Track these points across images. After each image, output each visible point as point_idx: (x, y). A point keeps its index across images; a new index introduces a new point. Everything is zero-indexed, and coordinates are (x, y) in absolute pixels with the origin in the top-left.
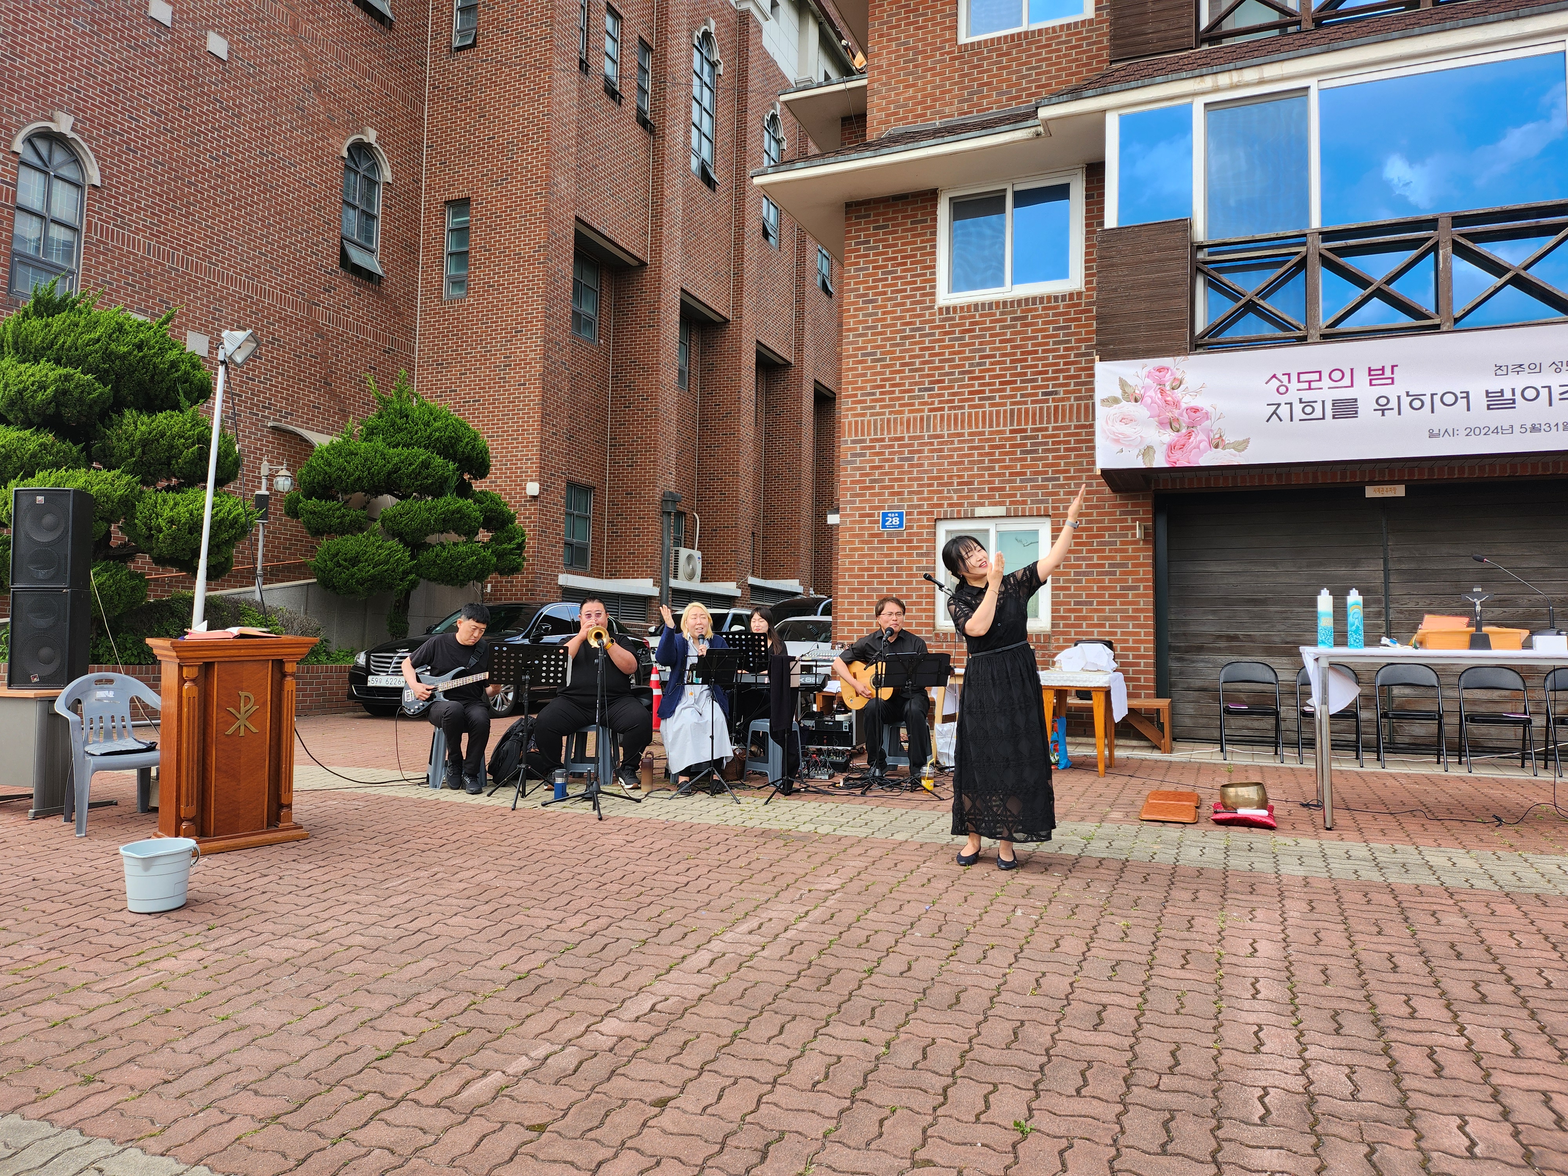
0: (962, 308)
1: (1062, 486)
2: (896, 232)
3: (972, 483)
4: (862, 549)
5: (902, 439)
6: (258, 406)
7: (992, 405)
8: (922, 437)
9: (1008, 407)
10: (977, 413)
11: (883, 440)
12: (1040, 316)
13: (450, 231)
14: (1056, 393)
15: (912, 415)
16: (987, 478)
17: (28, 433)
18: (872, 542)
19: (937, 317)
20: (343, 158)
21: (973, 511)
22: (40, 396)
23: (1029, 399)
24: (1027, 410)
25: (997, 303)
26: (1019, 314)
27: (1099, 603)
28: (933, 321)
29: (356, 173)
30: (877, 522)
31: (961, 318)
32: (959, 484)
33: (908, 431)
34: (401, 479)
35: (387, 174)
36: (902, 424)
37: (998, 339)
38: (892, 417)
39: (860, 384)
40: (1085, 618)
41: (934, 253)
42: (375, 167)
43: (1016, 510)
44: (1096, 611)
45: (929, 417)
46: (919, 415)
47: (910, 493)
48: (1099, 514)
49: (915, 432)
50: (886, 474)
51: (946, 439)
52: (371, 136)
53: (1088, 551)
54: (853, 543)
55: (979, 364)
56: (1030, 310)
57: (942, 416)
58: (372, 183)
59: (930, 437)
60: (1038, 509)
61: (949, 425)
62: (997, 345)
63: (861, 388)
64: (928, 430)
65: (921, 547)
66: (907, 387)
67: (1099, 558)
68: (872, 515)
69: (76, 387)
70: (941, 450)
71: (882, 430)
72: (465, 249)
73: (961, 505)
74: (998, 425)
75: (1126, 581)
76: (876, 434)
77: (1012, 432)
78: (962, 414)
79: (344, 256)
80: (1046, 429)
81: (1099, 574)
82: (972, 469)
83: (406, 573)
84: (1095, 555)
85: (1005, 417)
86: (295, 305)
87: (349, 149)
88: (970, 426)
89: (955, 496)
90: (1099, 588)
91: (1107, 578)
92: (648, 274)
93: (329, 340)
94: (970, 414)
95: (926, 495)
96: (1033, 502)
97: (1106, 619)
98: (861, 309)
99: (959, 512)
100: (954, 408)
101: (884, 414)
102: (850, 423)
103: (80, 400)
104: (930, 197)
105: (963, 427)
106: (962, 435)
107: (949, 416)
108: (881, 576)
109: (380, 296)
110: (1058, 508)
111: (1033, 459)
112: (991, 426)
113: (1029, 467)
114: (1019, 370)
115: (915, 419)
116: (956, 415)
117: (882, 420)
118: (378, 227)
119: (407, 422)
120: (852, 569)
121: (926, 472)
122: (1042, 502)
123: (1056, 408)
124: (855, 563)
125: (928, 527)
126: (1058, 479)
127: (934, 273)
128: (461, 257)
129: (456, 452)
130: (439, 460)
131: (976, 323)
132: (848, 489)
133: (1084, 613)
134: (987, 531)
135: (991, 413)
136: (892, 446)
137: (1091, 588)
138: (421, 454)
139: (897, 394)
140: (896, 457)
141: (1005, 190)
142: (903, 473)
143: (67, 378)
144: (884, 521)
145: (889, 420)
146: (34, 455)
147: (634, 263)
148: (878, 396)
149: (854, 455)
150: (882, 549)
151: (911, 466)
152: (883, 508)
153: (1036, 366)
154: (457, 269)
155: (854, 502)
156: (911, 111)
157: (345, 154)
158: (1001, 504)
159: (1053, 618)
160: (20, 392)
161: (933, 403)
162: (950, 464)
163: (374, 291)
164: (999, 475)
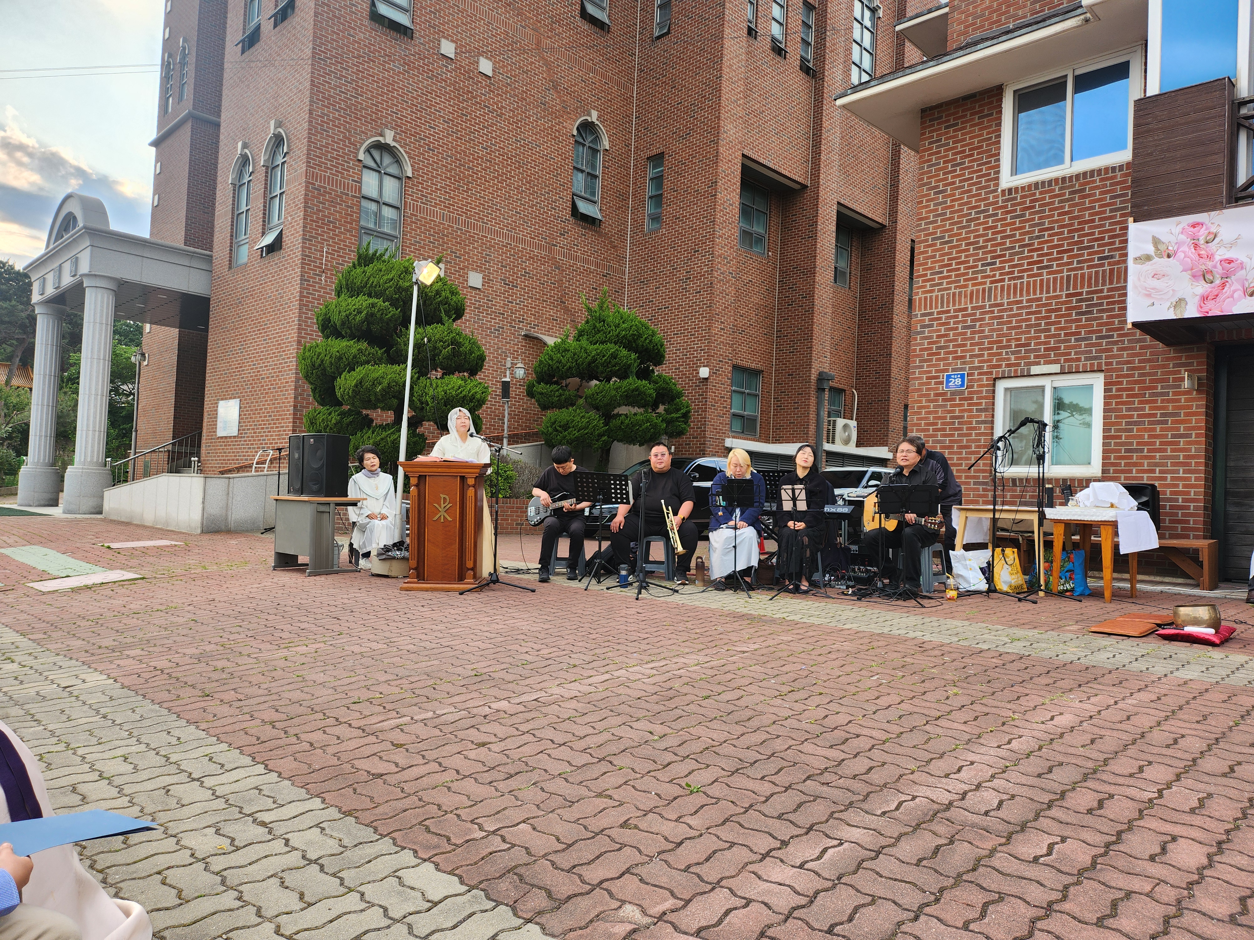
0: (1023, 188)
1: (1116, 343)
2: (965, 128)
3: (1029, 345)
4: (928, 407)
5: (966, 309)
6: (515, 321)
7: (1049, 273)
8: (984, 307)
9: (1065, 274)
10: (1035, 282)
11: (949, 311)
12: (1097, 187)
13: (651, 179)
15: (975, 288)
16: (1043, 339)
17: (352, 342)
18: (937, 401)
19: (1000, 199)
20: (574, 136)
21: (1029, 370)
22: (358, 318)
23: (1086, 265)
24: (1083, 275)
25: (1056, 180)
26: (1077, 187)
27: (1149, 451)
28: (997, 202)
29: (584, 145)
30: (942, 383)
31: (1022, 197)
32: (1017, 346)
33: (971, 302)
34: (598, 367)
35: (606, 143)
36: (966, 296)
37: (1056, 212)
38: (957, 291)
39: (929, 265)
40: (1135, 464)
41: (999, 142)
42: (597, 139)
43: (1070, 367)
44: (1146, 457)
45: (990, 289)
46: (981, 287)
47: (971, 356)
48: (1152, 367)
49: (977, 302)
50: (951, 341)
51: (1005, 307)
52: (594, 117)
53: (1140, 402)
54: (921, 402)
55: (1038, 237)
56: (1088, 183)
57: (1002, 287)
58: (595, 151)
59: (991, 306)
60: (1092, 365)
61: (1009, 294)
62: (1056, 218)
63: (930, 268)
64: (989, 300)
65: (980, 404)
66: (971, 264)
67: (1151, 408)
68: (938, 377)
69: (379, 311)
70: (1001, 317)
71: (948, 303)
72: (660, 192)
73: (1019, 365)
74: (1055, 291)
75: (1178, 429)
76: (942, 307)
77: (1068, 296)
78: (1022, 283)
79: (574, 207)
80: (1101, 291)
81: (1150, 423)
82: (1029, 332)
83: (601, 435)
84: (1147, 406)
85: (1062, 283)
86: (540, 247)
87: (578, 129)
88: (1028, 293)
89: (1013, 357)
90: (1150, 437)
91: (1158, 427)
92: (808, 193)
93: (563, 270)
94: (1028, 283)
95: (986, 357)
96: (1087, 359)
97: (1157, 465)
98: (932, 200)
99: (1016, 371)
100: (1014, 279)
101: (950, 289)
102: (920, 299)
103: (381, 319)
104: (997, 92)
105: (1021, 295)
106: (1021, 302)
107: (1009, 286)
108: (944, 430)
109: (600, 234)
110: (1111, 364)
111: (1087, 320)
112: (1048, 292)
113: (1084, 326)
114: (1076, 239)
115: (978, 291)
116: (1015, 285)
117: (948, 294)
118: (599, 183)
119: (604, 325)
120: (920, 425)
121: (986, 337)
122: (1095, 358)
123: (1112, 271)
124: (921, 419)
125: (987, 385)
126: (1112, 336)
127: (998, 160)
128: (658, 199)
129: (637, 346)
130: (624, 352)
131: (1037, 200)
132: (917, 356)
133: (1135, 460)
134: (1042, 388)
135: (1048, 280)
136: (957, 317)
137: (1142, 437)
138: (612, 348)
139: (962, 271)
140: (960, 326)
141: (1066, 76)
142: (965, 339)
143: (373, 305)
144: (948, 382)
145: (954, 294)
146: (355, 357)
147: (797, 187)
148: (945, 274)
149: (923, 327)
150: (945, 406)
151: (973, 333)
152: (947, 370)
153: (1093, 234)
154: (655, 209)
155: (922, 367)
156: (987, 19)
157: (575, 132)
158: (1056, 362)
159: (1104, 465)
160: (347, 316)
161: (994, 276)
162: (1008, 329)
163: (596, 231)
164: (1054, 336)
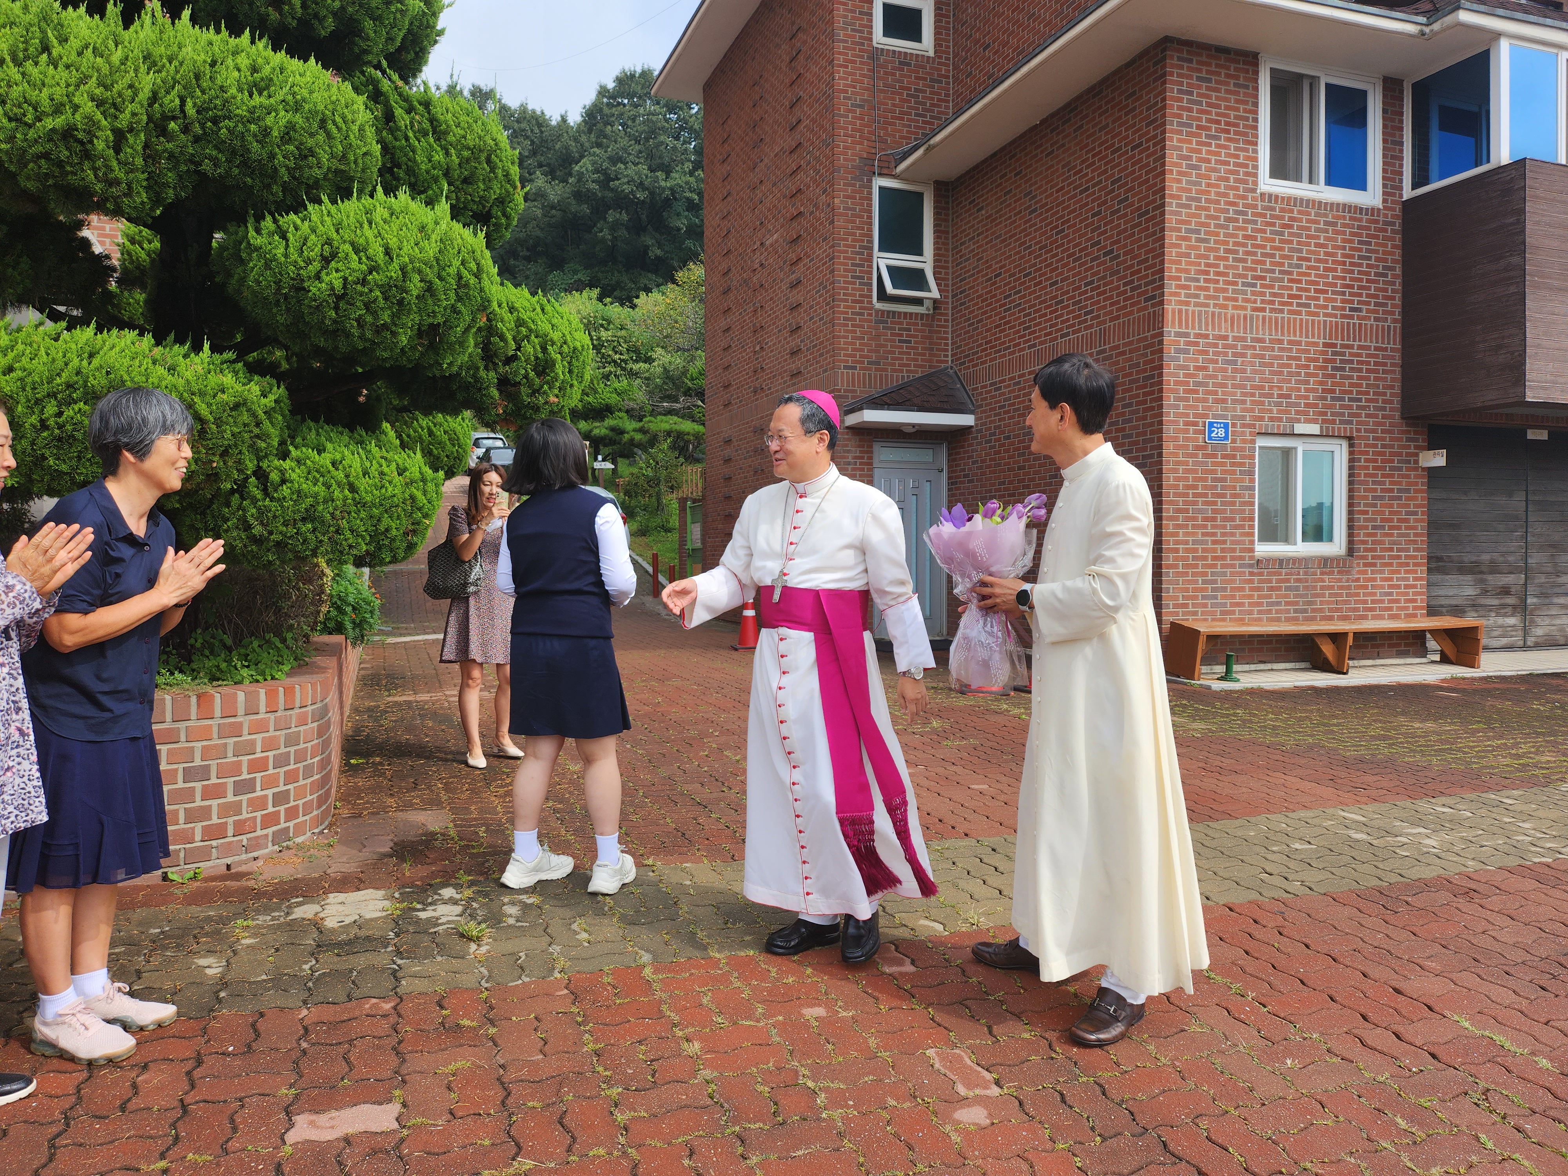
0: (1282, 199)
1: (1364, 408)
3: (1290, 397)
4: (1186, 463)
5: (1225, 338)
7: (1308, 314)
8: (1245, 339)
9: (1322, 318)
10: (1295, 320)
11: (1207, 336)
12: (1347, 226)
14: (1360, 310)
15: (1235, 312)
16: (1303, 393)
18: (1196, 456)
19: (1259, 203)
21: (1291, 428)
23: (1339, 313)
24: (1337, 324)
25: (1314, 203)
26: (1330, 219)
28: (1256, 206)
30: (1202, 432)
31: (1282, 210)
32: (1279, 396)
33: (1232, 331)
36: (1226, 321)
37: (1313, 241)
38: (1217, 310)
39: (1184, 266)
45: (1252, 317)
46: (1242, 313)
47: (1233, 401)
49: (1238, 331)
50: (1210, 377)
51: (1267, 344)
54: (1177, 455)
55: (1297, 266)
56: (1340, 217)
59: (1252, 340)
61: (1270, 329)
62: (1313, 248)
64: (1251, 331)
65: (1242, 464)
66: (1231, 278)
67: (1390, 483)
68: (1195, 424)
70: (1263, 357)
71: (1207, 324)
73: (1280, 419)
74: (1313, 337)
76: (1200, 328)
77: (1324, 345)
78: (1282, 319)
80: (1352, 347)
81: (1389, 498)
82: (1290, 382)
84: (1387, 481)
85: (1319, 329)
88: (1289, 333)
91: (1395, 503)
94: (1289, 319)
95: (1248, 405)
96: (1340, 422)
97: (1395, 543)
98: (1184, 174)
99: (1279, 427)
100: (1275, 310)
101: (1207, 305)
102: (1173, 311)
104: (1251, 59)
105: (1283, 334)
106: (1282, 342)
107: (1270, 319)
110: (1360, 430)
112: (1307, 337)
114: (1330, 280)
115: (1239, 316)
116: (1276, 319)
117: (1206, 313)
120: (1177, 486)
121: (1248, 379)
122: (1348, 422)
123: (1360, 325)
124: (1179, 479)
125: (1250, 441)
131: (1295, 219)
132: (1172, 391)
136: (1216, 345)
139: (1221, 285)
140: (1220, 359)
142: (1227, 378)
144: (1211, 432)
145: (1213, 314)
148: (1202, 284)
149: (1178, 351)
150: (1206, 463)
151: (1235, 371)
152: (1206, 416)
155: (1178, 407)
158: (1315, 421)
161: (1255, 301)
162: (1270, 373)
164: (1313, 390)
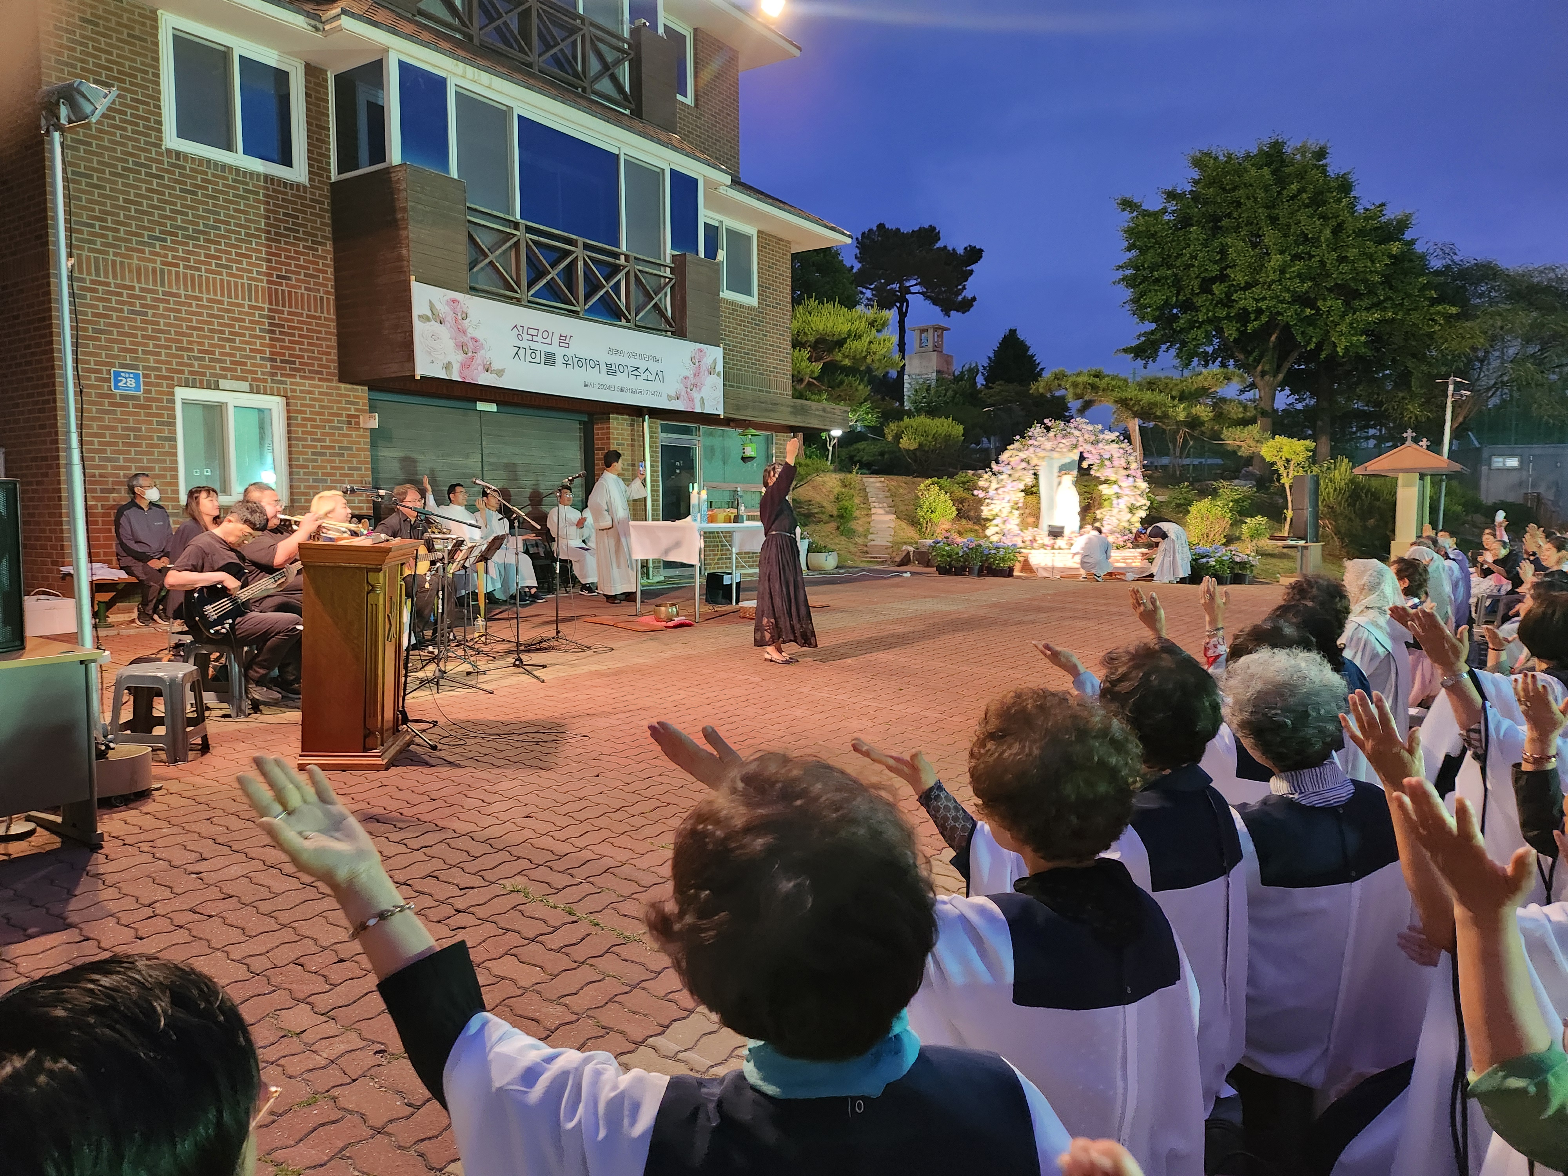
0: (193, 159)
3: (213, 353)
4: (89, 410)
5: (132, 288)
7: (229, 275)
8: (156, 292)
9: (246, 281)
10: (214, 280)
12: (270, 197)
14: (289, 279)
15: (141, 263)
16: (228, 350)
18: (101, 404)
19: (166, 159)
21: (216, 382)
23: (265, 278)
24: (263, 289)
25: (230, 167)
26: (251, 187)
28: (162, 162)
30: (107, 380)
31: (192, 169)
32: (200, 351)
33: (139, 281)
36: (130, 270)
37: (231, 206)
38: (118, 259)
43: (257, 386)
45: (162, 271)
46: (151, 265)
47: (144, 352)
49: (147, 283)
50: (114, 325)
51: (183, 300)
53: (322, 434)
55: (214, 227)
56: (262, 187)
57: (177, 273)
59: (164, 293)
60: (276, 388)
61: (185, 285)
62: (232, 212)
64: (163, 285)
65: (159, 415)
66: (134, 230)
67: (331, 441)
68: (99, 371)
70: (178, 311)
73: (204, 374)
74: (237, 297)
77: (250, 307)
78: (199, 276)
80: (282, 312)
82: (212, 338)
84: (327, 438)
85: (243, 291)
88: (208, 291)
91: (337, 459)
94: (207, 279)
95: (163, 357)
100: (190, 268)
104: (150, 15)
105: (201, 292)
106: (200, 299)
107: (185, 275)
108: (115, 444)
110: (295, 391)
111: (270, 339)
114: (254, 246)
115: (146, 268)
116: (193, 276)
121: (161, 332)
123: (290, 292)
125: (168, 393)
127: (159, 107)
131: (209, 182)
134: (225, 405)
135: (229, 282)
136: (120, 294)
139: (122, 234)
140: (125, 308)
141: (230, 49)
142: (135, 328)
144: (117, 381)
145: (114, 262)
148: (97, 230)
150: (114, 412)
151: (144, 322)
152: (112, 364)
158: (244, 379)
161: (166, 256)
162: (188, 328)
164: (239, 349)
